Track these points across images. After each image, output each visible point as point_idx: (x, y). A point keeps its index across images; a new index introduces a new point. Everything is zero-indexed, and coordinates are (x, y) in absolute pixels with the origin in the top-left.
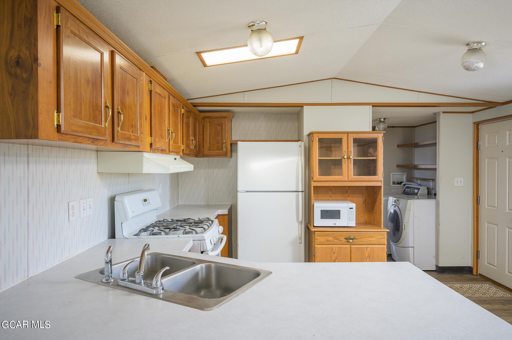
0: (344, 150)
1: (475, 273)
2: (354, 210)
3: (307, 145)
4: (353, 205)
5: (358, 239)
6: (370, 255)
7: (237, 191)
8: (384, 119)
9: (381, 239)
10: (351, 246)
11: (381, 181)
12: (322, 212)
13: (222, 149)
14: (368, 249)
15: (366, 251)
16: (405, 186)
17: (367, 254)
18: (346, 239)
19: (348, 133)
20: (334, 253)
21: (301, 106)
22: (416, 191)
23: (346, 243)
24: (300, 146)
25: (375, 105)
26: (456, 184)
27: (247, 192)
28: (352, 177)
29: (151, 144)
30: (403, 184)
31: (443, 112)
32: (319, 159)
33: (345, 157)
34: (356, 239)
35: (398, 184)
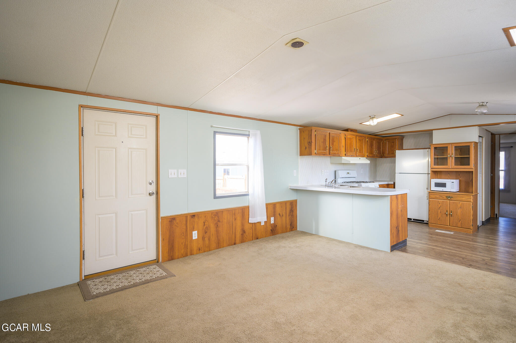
0: (449, 152)
2: (458, 183)
4: (454, 181)
5: (454, 197)
6: (461, 207)
7: (395, 173)
9: (468, 199)
10: (450, 201)
11: (473, 169)
14: (460, 203)
15: (458, 204)
17: (459, 206)
18: (446, 197)
19: (451, 144)
20: (440, 204)
21: (431, 131)
23: (447, 199)
24: (428, 151)
27: (400, 173)
28: (454, 166)
29: (345, 154)
32: (434, 158)
33: (450, 156)
34: (452, 197)
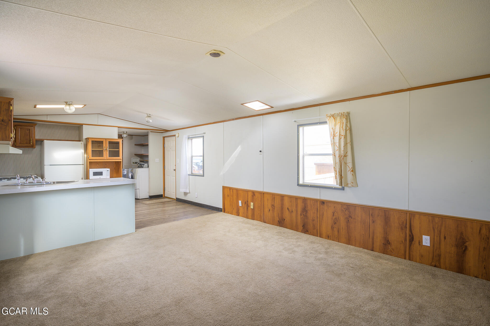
0: (104, 146)
1: (163, 196)
2: (109, 171)
3: (85, 143)
4: (109, 169)
8: (126, 132)
11: (121, 159)
12: (94, 173)
13: (30, 143)
16: (139, 164)
19: (106, 139)
21: (81, 125)
22: (143, 166)
24: (81, 144)
25: (119, 127)
26: (156, 161)
28: (108, 157)
30: (138, 163)
31: (151, 132)
32: (92, 150)
33: (105, 149)
35: (136, 163)
